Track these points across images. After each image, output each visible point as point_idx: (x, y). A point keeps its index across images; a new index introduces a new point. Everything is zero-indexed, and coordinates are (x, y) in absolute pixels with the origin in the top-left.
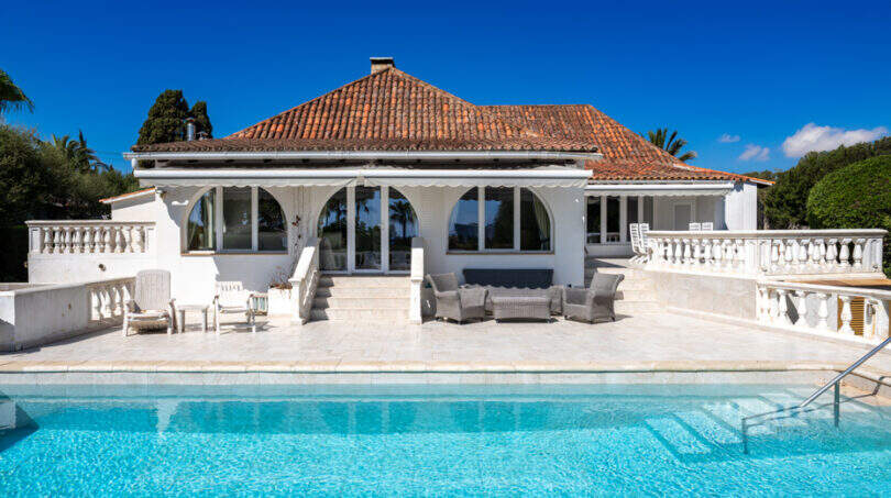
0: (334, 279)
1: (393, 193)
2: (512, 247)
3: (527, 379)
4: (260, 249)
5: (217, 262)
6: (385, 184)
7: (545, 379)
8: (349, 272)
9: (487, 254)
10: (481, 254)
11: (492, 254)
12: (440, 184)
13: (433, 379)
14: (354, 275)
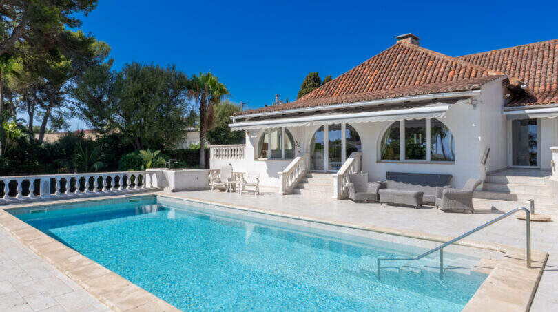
0: (313, 174)
1: (348, 126)
2: (425, 159)
3: (305, 224)
4: (285, 157)
5: (267, 163)
6: (343, 123)
7: (313, 225)
8: (324, 171)
9: (406, 163)
10: (403, 163)
11: (409, 163)
12: (374, 120)
13: (267, 217)
14: (327, 173)
